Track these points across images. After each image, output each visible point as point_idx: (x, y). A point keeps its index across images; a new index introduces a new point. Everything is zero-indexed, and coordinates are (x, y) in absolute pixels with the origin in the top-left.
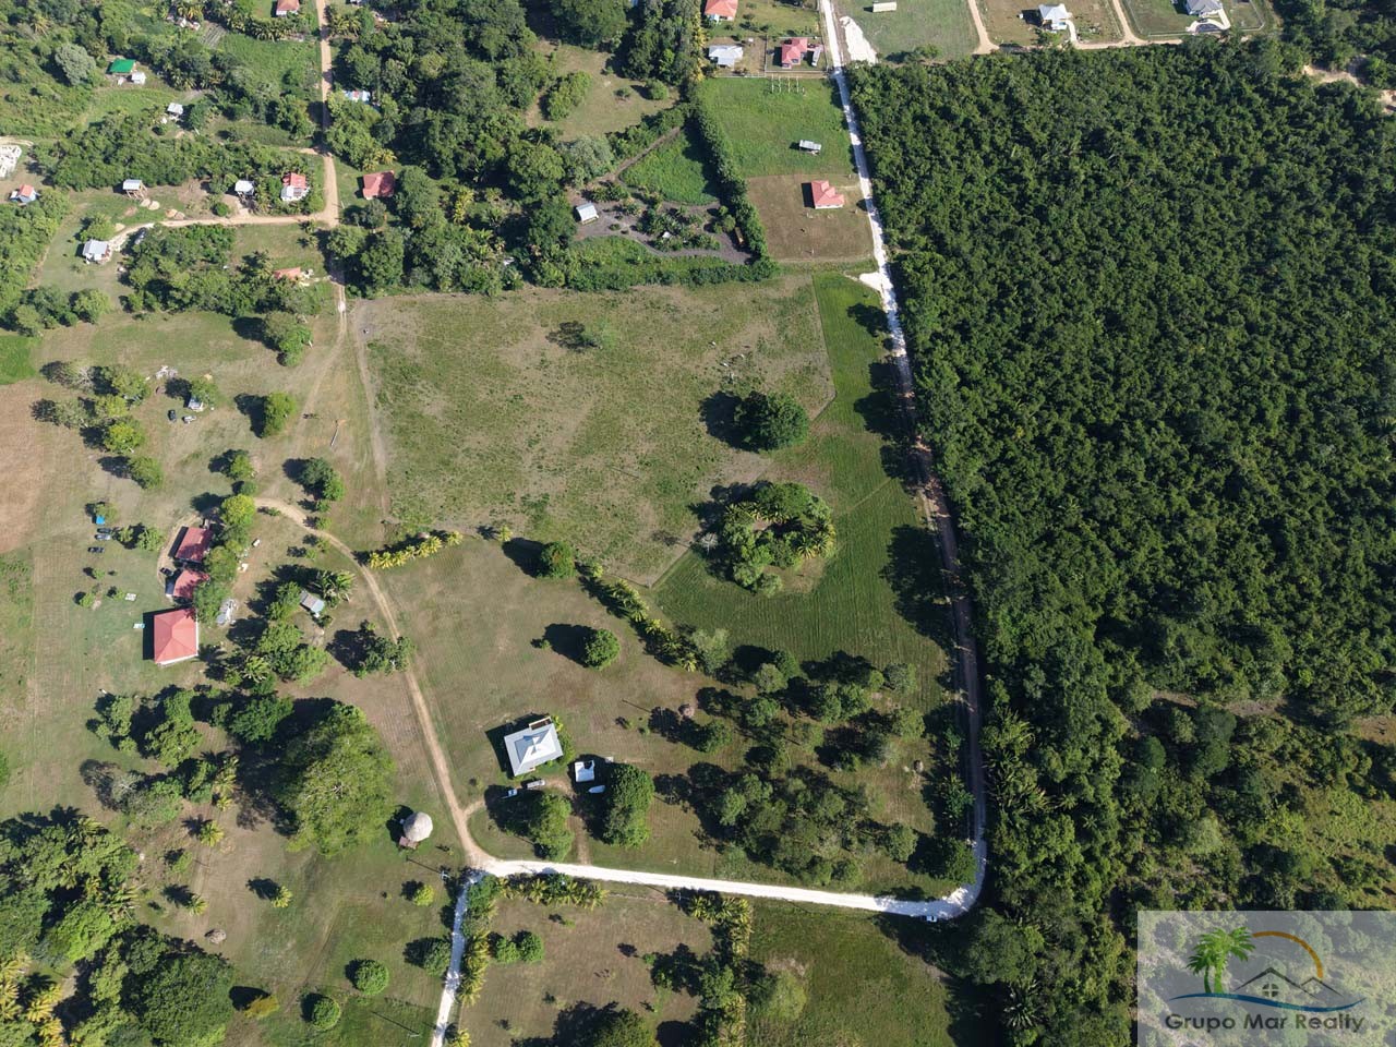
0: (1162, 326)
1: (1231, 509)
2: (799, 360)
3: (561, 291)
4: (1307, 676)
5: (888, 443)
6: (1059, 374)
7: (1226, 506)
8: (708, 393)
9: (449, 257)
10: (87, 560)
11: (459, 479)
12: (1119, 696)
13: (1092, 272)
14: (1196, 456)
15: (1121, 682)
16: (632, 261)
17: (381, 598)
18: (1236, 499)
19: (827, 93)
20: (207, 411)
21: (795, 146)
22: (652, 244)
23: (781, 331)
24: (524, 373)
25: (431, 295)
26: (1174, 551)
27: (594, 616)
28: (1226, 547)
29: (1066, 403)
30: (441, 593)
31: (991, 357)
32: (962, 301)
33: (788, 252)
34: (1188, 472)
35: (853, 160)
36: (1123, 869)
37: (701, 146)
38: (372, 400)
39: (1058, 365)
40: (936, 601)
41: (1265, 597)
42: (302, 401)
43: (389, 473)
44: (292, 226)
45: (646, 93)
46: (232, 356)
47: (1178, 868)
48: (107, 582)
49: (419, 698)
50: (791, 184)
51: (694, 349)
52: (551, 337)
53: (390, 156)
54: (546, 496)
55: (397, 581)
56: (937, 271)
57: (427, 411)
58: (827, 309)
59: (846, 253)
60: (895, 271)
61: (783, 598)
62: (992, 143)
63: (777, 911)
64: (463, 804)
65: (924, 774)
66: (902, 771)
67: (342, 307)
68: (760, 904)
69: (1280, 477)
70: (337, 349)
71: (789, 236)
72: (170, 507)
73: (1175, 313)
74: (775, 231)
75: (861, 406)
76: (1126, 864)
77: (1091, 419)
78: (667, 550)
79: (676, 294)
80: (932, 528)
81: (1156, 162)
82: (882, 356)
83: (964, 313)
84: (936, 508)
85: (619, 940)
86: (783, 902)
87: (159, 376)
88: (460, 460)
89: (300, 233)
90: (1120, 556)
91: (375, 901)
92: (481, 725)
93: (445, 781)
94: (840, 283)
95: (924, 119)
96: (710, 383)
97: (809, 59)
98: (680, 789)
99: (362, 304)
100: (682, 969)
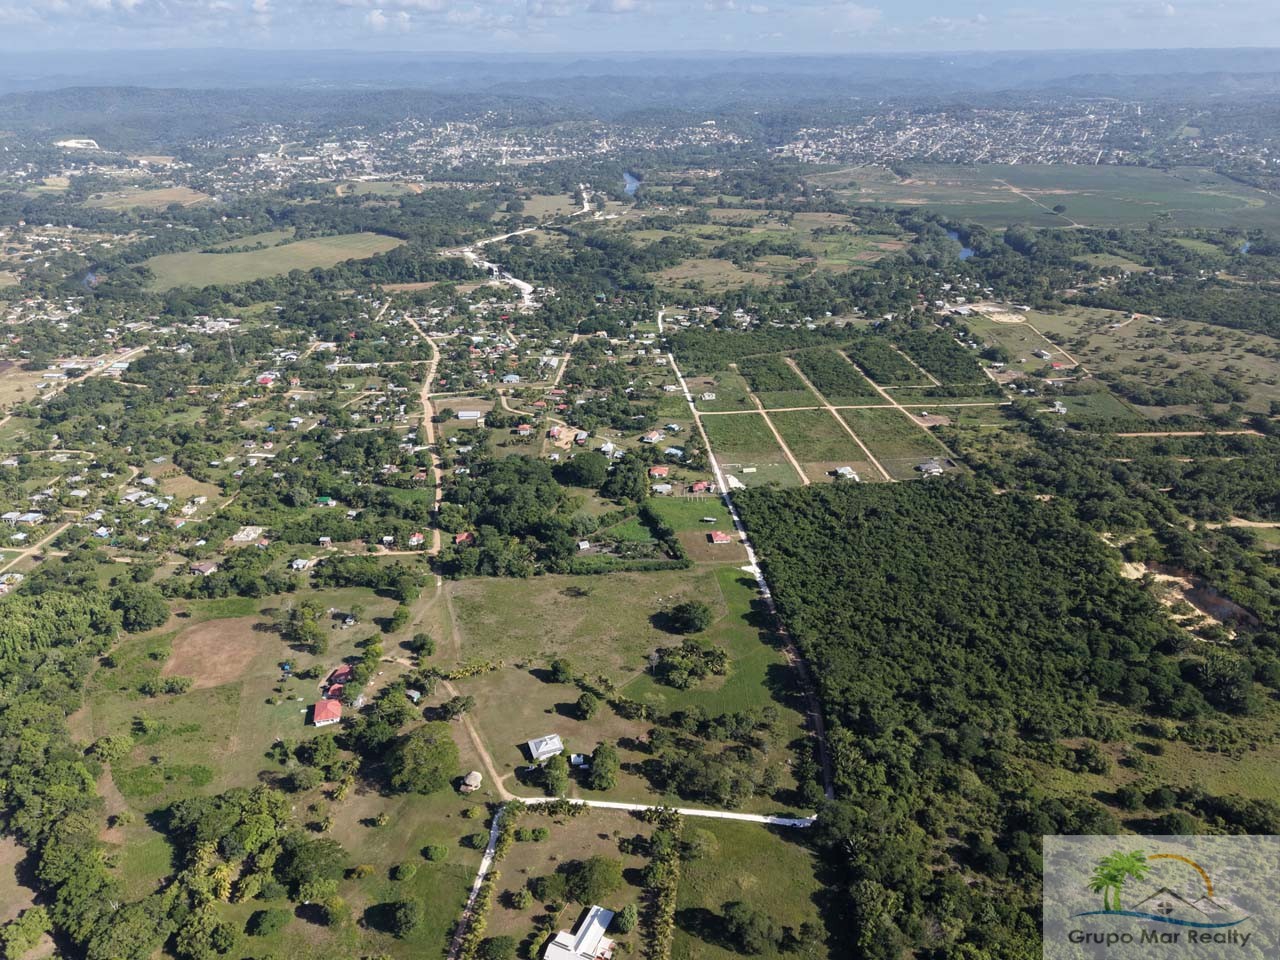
0: (921, 581)
3: (567, 575)
4: (1026, 715)
5: (763, 631)
8: (653, 613)
10: (276, 685)
11: (503, 647)
12: (910, 724)
16: (609, 564)
17: (454, 693)
18: (975, 647)
19: (718, 503)
20: (356, 624)
21: (702, 521)
22: (620, 557)
23: (697, 589)
24: (544, 607)
25: (492, 579)
30: (490, 691)
33: (699, 559)
35: (735, 525)
37: (648, 519)
38: (454, 618)
40: (795, 695)
42: (412, 619)
43: (462, 645)
44: (414, 555)
45: (618, 503)
46: (372, 604)
47: (958, 803)
48: (286, 694)
49: (474, 735)
50: (700, 534)
51: (645, 596)
52: (561, 593)
53: (472, 527)
54: (556, 653)
55: (464, 687)
57: (487, 622)
58: (723, 580)
59: (732, 559)
60: (762, 565)
62: (814, 516)
63: (699, 820)
64: (500, 774)
65: (792, 765)
66: (778, 764)
67: (439, 584)
68: (688, 817)
70: (436, 600)
71: (699, 552)
72: (329, 662)
73: (927, 576)
74: (691, 550)
75: (747, 617)
77: (881, 615)
78: (629, 673)
79: (634, 575)
80: (791, 665)
81: (908, 521)
82: (757, 597)
84: (793, 656)
85: (599, 832)
86: (703, 817)
87: (329, 612)
88: (505, 639)
89: (418, 558)
91: (442, 819)
93: (490, 766)
94: (729, 570)
95: (774, 508)
96: (655, 609)
97: (708, 489)
98: (637, 769)
99: (451, 584)
100: (638, 845)
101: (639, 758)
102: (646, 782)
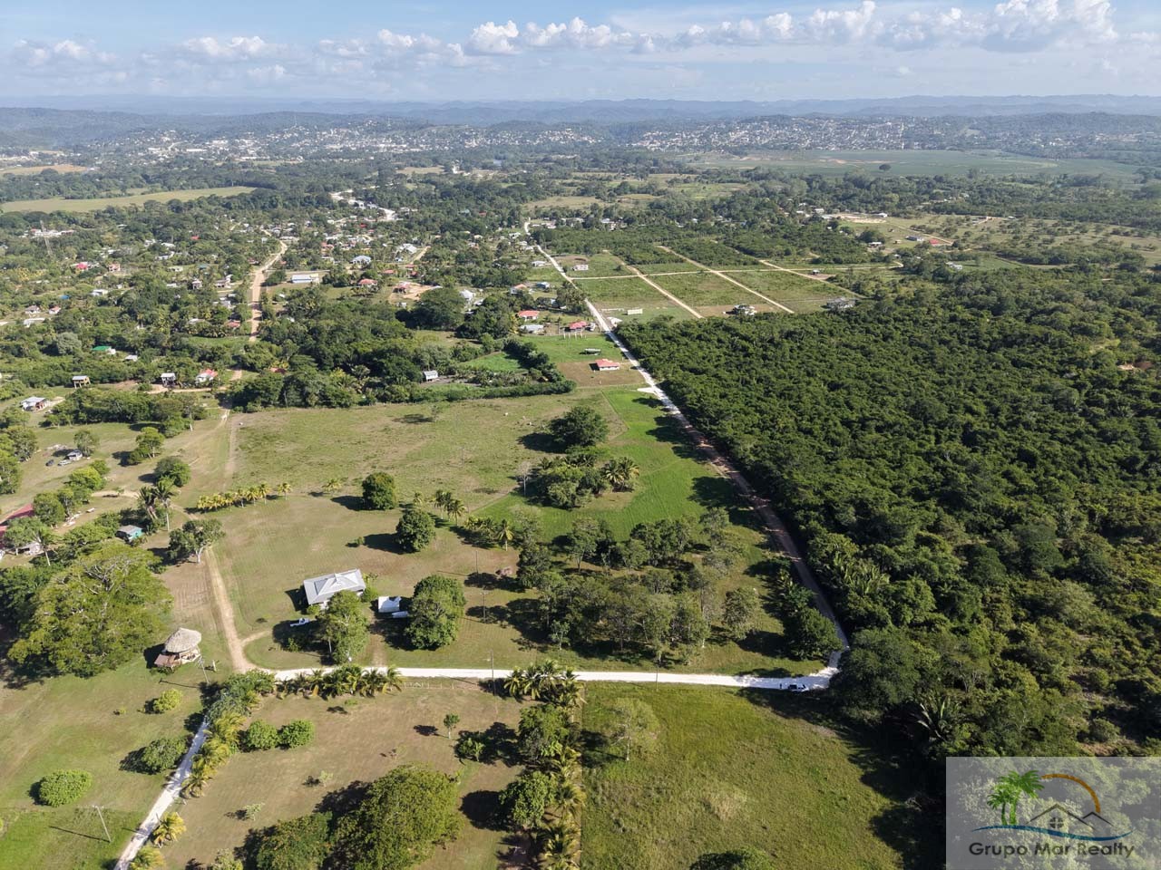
3: (405, 404)
5: (678, 445)
8: (525, 434)
11: (299, 474)
12: (933, 530)
19: (602, 340)
21: (585, 352)
22: (479, 386)
24: (369, 434)
25: (300, 410)
33: (582, 384)
35: (624, 356)
37: (517, 352)
40: (742, 509)
45: (478, 342)
50: (581, 364)
51: (512, 419)
52: (395, 420)
58: (616, 401)
59: (624, 383)
61: (597, 512)
63: (614, 690)
64: (242, 634)
65: (762, 597)
68: (593, 686)
75: (653, 433)
78: (487, 495)
79: (498, 401)
80: (725, 477)
82: (661, 414)
84: (727, 469)
85: (416, 722)
86: (621, 683)
88: (304, 467)
91: (103, 720)
92: (283, 589)
93: (228, 623)
94: (624, 392)
96: (526, 430)
97: (588, 329)
98: (498, 614)
100: (496, 744)
101: (502, 598)
102: (513, 633)
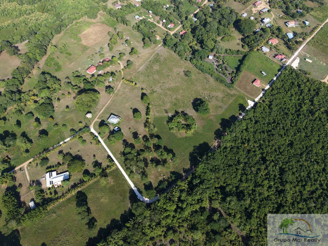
1: (276, 195)
2: (221, 104)
3: (194, 66)
5: (221, 129)
6: (267, 144)
7: (276, 194)
8: (199, 97)
9: (180, 48)
10: (94, 53)
11: (147, 79)
13: (297, 132)
14: (279, 179)
15: (213, 198)
16: (210, 69)
17: (120, 86)
19: (279, 68)
20: (127, 46)
21: (261, 72)
22: (216, 69)
23: (223, 98)
24: (174, 73)
25: (173, 53)
26: (254, 191)
27: (143, 112)
28: (265, 200)
29: (262, 149)
30: (127, 91)
31: (257, 130)
32: (263, 117)
33: (239, 87)
34: (274, 181)
35: (270, 82)
36: (177, 225)
37: (242, 60)
38: (149, 60)
39: (269, 142)
40: (198, 158)
41: (263, 215)
42: (140, 54)
43: (140, 71)
44: (165, 31)
45: (243, 46)
46: (138, 42)
47: (188, 236)
48: (93, 58)
49: (109, 102)
50: (253, 77)
51: (205, 89)
52: (184, 71)
53: (190, 30)
54: (156, 91)
55: (124, 85)
56: (264, 109)
57: (154, 68)
58: (235, 101)
59: (250, 95)
60: (256, 104)
61: (173, 134)
62: (303, 97)
63: (119, 172)
64: (98, 119)
65: (164, 179)
66: (161, 174)
67: (159, 46)
68: (117, 169)
69: (296, 200)
70: (152, 51)
71: (243, 85)
72: (109, 54)
74: (241, 82)
75: (223, 120)
76: (179, 225)
77: (264, 155)
78: (164, 113)
80: (212, 147)
82: (237, 115)
83: (261, 119)
84: (217, 145)
85: (95, 153)
86: (121, 172)
87: (127, 38)
88: (151, 78)
89: (165, 32)
90: (241, 181)
91: (75, 120)
92: (112, 112)
93: (100, 114)
94: (243, 98)
95: (293, 83)
96: (201, 96)
97: (282, 60)
98: (126, 144)
99: (162, 47)
100: (98, 165)
101: (132, 141)
102: (122, 150)
